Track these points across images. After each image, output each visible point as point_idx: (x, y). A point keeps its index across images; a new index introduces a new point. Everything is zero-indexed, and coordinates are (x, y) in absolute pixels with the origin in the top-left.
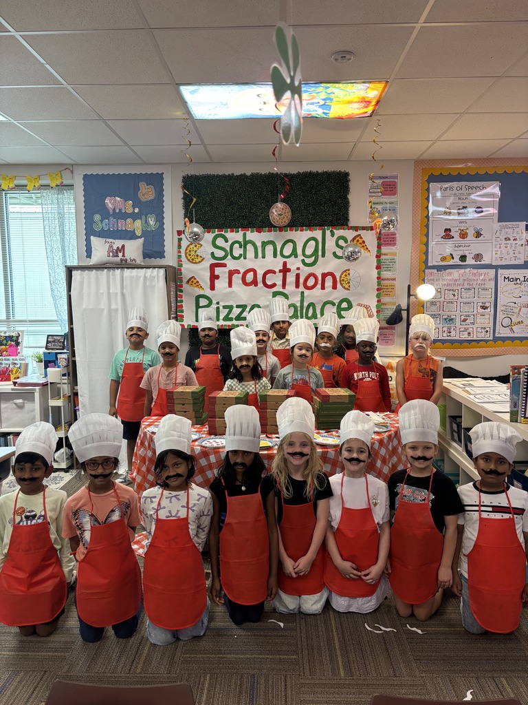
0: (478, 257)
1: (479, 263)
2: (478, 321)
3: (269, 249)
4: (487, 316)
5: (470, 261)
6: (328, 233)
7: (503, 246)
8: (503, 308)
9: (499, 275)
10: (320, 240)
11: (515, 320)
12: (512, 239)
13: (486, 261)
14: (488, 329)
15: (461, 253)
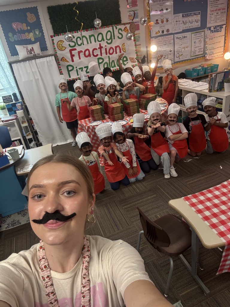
0: (168, 30)
1: (168, 33)
2: (169, 57)
3: (92, 38)
4: (172, 54)
5: (165, 33)
6: (114, 28)
7: (175, 25)
8: (177, 50)
9: (175, 37)
10: (112, 31)
11: (180, 54)
12: (178, 21)
13: (170, 32)
14: (172, 59)
15: (162, 30)
